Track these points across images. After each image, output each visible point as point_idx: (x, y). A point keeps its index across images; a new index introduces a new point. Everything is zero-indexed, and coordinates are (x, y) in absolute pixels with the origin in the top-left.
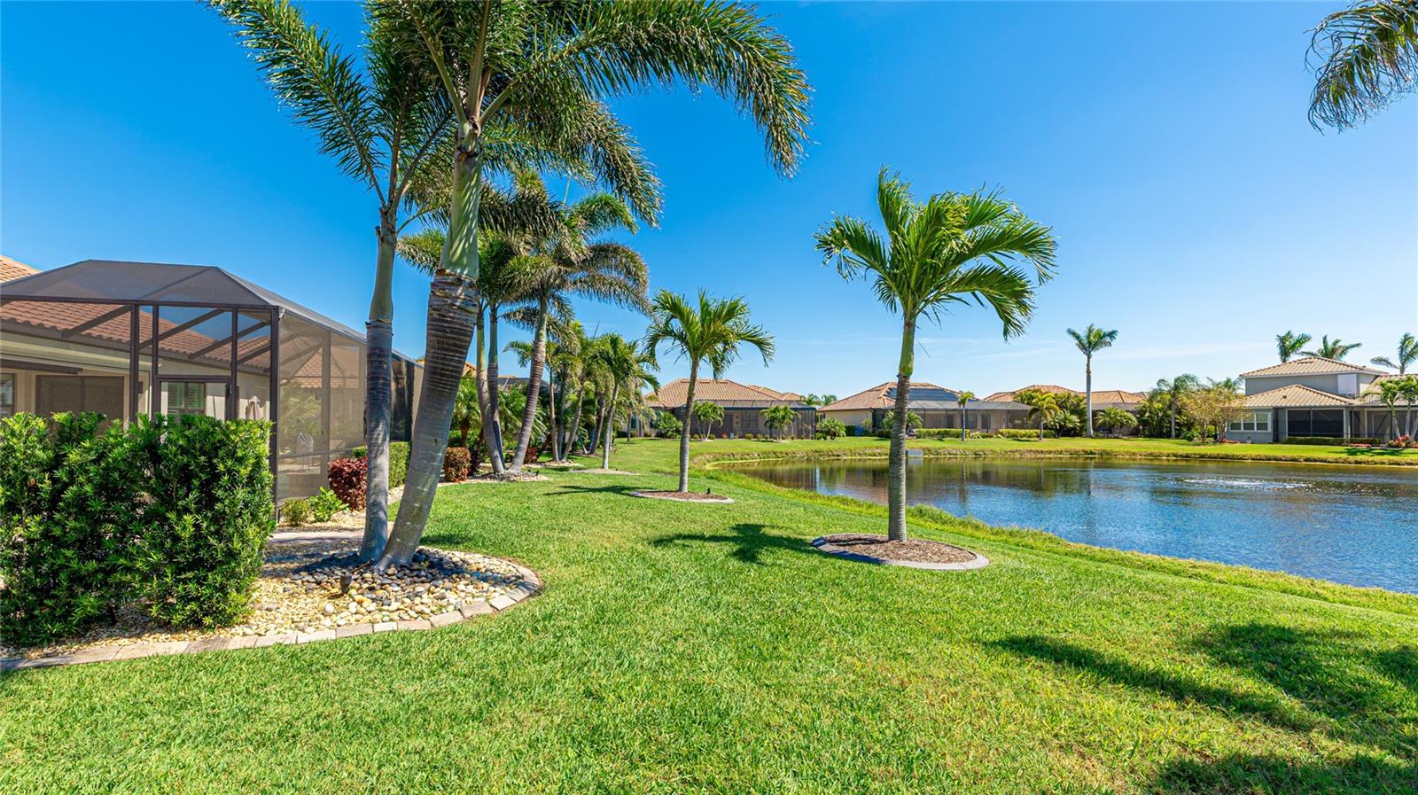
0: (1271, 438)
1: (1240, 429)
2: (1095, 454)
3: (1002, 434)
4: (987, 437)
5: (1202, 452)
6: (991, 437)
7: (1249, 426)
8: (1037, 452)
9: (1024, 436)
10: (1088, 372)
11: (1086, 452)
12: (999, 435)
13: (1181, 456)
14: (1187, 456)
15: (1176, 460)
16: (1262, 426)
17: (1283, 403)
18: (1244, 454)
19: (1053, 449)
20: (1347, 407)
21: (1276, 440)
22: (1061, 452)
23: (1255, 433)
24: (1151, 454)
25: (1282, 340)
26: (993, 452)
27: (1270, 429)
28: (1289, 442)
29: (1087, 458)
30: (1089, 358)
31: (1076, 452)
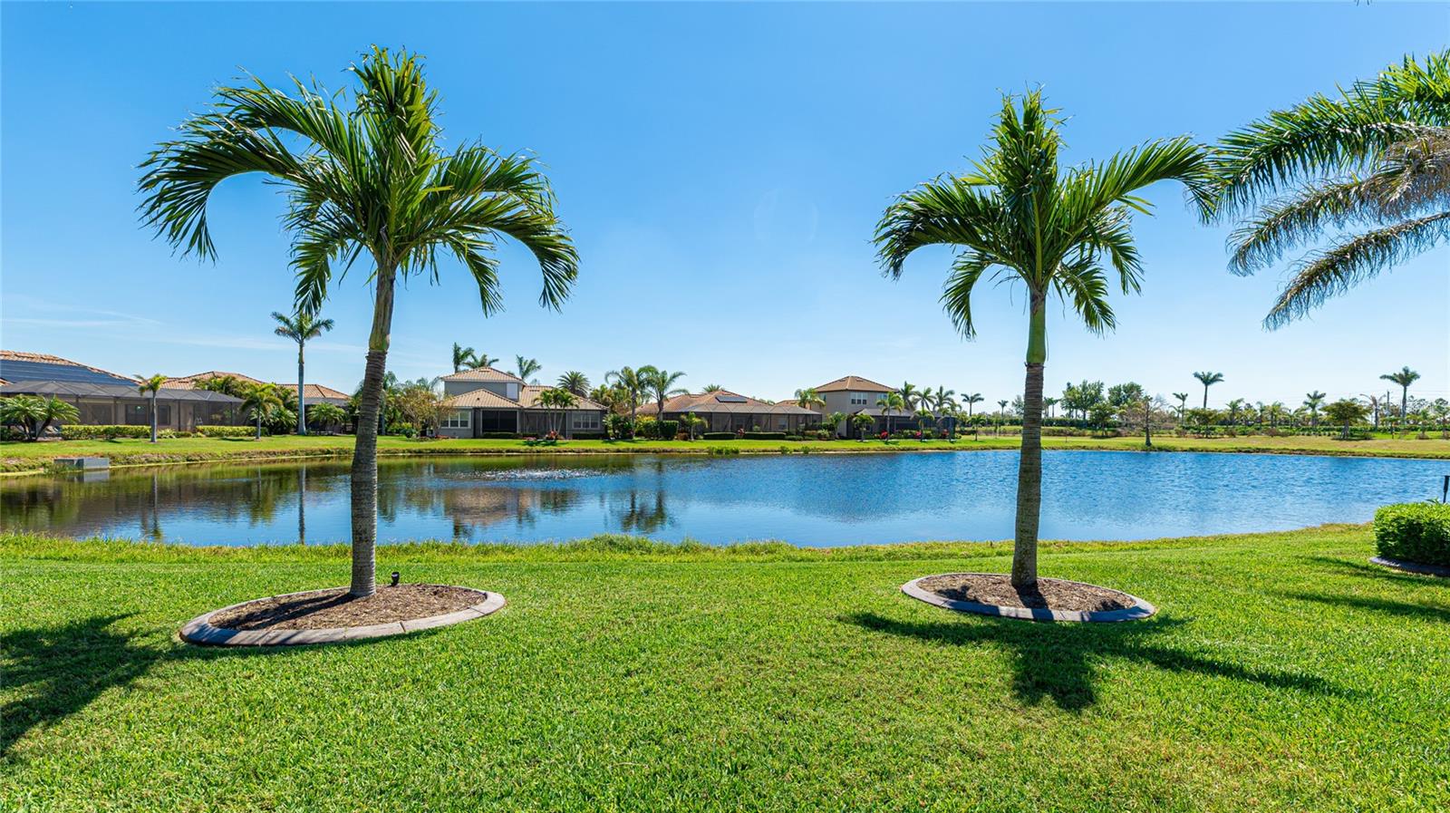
0: (471, 434)
1: (447, 425)
2: (332, 453)
3: (202, 431)
4: (183, 436)
5: (432, 448)
6: (189, 436)
7: (454, 423)
8: (269, 453)
9: (231, 434)
10: (301, 362)
11: (323, 452)
12: (199, 434)
13: (415, 452)
14: (420, 452)
15: (410, 457)
16: (464, 424)
17: (478, 404)
18: (464, 447)
19: (287, 449)
20: (519, 409)
21: (475, 436)
22: (296, 453)
23: (459, 430)
24: (388, 451)
25: (457, 350)
26: (212, 455)
27: (470, 425)
28: (485, 437)
29: (323, 459)
30: (301, 346)
31: (312, 452)
